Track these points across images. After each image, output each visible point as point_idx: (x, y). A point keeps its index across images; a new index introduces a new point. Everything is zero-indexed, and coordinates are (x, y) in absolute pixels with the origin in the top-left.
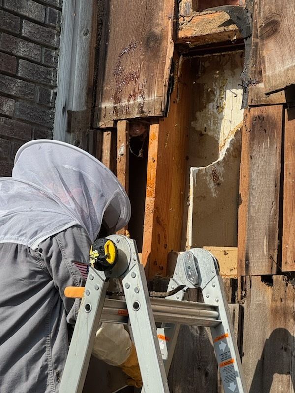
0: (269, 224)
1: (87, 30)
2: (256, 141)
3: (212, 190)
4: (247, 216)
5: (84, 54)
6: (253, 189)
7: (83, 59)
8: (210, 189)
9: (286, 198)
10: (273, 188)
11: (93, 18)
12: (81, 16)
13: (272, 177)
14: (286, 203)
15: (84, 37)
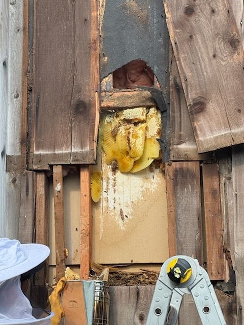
0: (195, 246)
1: (18, 94)
2: (179, 187)
3: (120, 225)
4: (176, 240)
5: (15, 112)
6: (180, 221)
7: (16, 116)
8: (119, 224)
9: (208, 228)
10: (196, 220)
11: (23, 85)
12: (11, 83)
13: (195, 212)
14: (208, 231)
15: (15, 100)
